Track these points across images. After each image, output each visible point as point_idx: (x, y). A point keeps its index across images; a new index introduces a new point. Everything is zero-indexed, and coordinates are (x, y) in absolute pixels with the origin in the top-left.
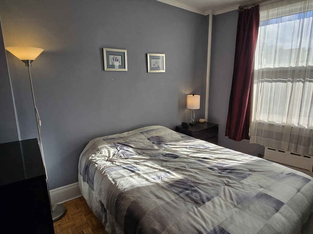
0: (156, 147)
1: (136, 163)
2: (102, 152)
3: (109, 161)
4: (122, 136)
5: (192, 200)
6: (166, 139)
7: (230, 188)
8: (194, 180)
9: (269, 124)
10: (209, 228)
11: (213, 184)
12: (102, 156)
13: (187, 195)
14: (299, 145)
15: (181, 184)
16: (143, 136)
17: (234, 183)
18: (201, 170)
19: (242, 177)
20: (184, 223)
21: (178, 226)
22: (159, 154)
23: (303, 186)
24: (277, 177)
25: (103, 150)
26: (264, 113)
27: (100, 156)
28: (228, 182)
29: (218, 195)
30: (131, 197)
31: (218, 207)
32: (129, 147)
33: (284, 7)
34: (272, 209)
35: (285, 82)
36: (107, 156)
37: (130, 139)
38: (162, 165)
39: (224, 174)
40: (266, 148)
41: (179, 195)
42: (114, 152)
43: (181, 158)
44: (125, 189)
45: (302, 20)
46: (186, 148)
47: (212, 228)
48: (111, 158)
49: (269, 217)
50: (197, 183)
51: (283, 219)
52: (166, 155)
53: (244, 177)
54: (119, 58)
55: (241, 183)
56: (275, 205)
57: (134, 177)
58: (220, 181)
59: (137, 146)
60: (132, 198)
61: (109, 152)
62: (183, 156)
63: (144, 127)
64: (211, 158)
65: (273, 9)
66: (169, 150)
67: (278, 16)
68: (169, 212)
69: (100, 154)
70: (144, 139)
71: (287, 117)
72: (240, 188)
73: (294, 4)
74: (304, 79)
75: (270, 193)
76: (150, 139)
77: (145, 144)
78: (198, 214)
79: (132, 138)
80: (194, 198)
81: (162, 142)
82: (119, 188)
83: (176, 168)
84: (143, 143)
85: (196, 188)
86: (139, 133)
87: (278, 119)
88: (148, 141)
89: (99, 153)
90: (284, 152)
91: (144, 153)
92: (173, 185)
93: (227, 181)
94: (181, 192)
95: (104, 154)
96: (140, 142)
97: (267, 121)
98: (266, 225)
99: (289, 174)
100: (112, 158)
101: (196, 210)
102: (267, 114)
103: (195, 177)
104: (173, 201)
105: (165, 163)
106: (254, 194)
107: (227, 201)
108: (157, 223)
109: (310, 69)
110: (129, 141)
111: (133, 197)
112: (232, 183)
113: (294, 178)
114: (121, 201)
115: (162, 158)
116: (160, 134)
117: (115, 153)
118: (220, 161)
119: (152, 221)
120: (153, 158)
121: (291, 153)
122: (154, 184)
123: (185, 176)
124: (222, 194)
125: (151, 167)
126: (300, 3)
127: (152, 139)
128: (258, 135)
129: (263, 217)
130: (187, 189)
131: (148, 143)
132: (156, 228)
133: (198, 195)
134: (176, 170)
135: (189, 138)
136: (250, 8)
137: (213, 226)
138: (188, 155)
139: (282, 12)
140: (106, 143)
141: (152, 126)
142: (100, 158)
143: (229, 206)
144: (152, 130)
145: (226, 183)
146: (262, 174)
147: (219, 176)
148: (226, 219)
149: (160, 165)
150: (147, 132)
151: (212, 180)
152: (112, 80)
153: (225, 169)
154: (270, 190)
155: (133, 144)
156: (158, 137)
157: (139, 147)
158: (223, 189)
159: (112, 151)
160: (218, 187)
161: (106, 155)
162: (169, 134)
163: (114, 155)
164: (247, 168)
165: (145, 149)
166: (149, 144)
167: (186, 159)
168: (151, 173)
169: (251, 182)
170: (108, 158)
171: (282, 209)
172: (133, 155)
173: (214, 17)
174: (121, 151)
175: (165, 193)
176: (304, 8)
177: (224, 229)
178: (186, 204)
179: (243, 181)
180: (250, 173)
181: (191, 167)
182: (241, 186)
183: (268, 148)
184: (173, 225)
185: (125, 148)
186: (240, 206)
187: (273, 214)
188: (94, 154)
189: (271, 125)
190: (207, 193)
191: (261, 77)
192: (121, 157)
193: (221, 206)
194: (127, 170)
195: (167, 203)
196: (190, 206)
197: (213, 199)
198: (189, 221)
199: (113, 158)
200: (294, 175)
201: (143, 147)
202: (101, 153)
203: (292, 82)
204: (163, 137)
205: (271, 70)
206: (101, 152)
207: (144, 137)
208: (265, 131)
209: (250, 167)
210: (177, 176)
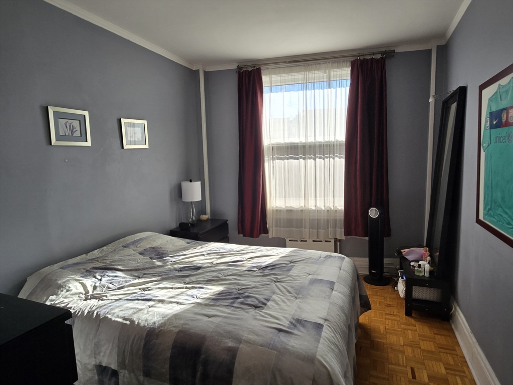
0: (158, 263)
1: (144, 290)
2: (69, 287)
3: (90, 299)
4: (93, 258)
5: (251, 307)
6: (166, 249)
7: (282, 284)
8: (239, 287)
9: (287, 210)
10: (285, 323)
11: (262, 285)
12: (72, 294)
13: (242, 303)
14: (319, 230)
15: (227, 296)
16: (130, 251)
17: (283, 278)
18: (240, 275)
19: (287, 270)
20: (258, 328)
21: (253, 333)
22: (170, 270)
23: (342, 264)
24: (317, 261)
25: (70, 285)
26: (280, 197)
27: (69, 296)
28: (277, 278)
29: (274, 293)
30: (172, 328)
31: (282, 304)
32: (115, 271)
33: (286, 75)
34: (329, 290)
35: (298, 159)
36: (82, 293)
37: (110, 259)
38: (184, 283)
39: (267, 272)
40: (287, 240)
41: (233, 306)
42: (92, 283)
43: (205, 268)
44: (155, 323)
45: (304, 91)
46: (204, 255)
47: (288, 323)
48: (91, 293)
49: (329, 297)
50: (244, 288)
51: (340, 295)
52: (181, 270)
53: (290, 270)
54: (76, 124)
55: (290, 276)
56: (328, 286)
57: (157, 305)
58: (268, 280)
59: (128, 267)
60: (174, 329)
61: (84, 286)
62: (205, 265)
63: (125, 237)
64: (242, 259)
65: (275, 76)
66: (180, 262)
67: (282, 84)
68: (235, 325)
69: (68, 293)
70: (134, 254)
71: (305, 200)
72: (291, 280)
73: (296, 74)
74: (315, 156)
75: (320, 277)
76: (143, 254)
77: (139, 261)
78: (266, 316)
79: (112, 257)
80: (252, 303)
81: (162, 254)
82: (142, 325)
83: (207, 281)
84: (135, 260)
85: (246, 294)
86: (120, 248)
87: (295, 203)
88: (142, 257)
89: (65, 291)
90: (306, 241)
91: (145, 274)
92: (217, 299)
93: (274, 278)
94: (233, 303)
95: (74, 291)
96: (130, 260)
97: (284, 207)
98: (330, 303)
99: (326, 257)
100: (93, 292)
101: (261, 313)
102: (284, 199)
103: (238, 284)
104: (229, 313)
105: (187, 280)
106: (307, 282)
107: (287, 295)
108: (228, 340)
109: (318, 144)
110: (111, 262)
111: (174, 327)
112: (281, 279)
113: (331, 259)
114: (154, 341)
115: (177, 274)
116: (155, 244)
117: (96, 285)
118: (255, 260)
119: (219, 340)
120: (166, 276)
121: (313, 241)
122: (193, 305)
123: (226, 286)
124: (277, 291)
125: (172, 288)
126: (301, 73)
127: (147, 253)
128: (276, 226)
129: (325, 298)
130: (238, 298)
131: (142, 260)
132: (230, 345)
133: (254, 300)
134: (209, 282)
135: (197, 243)
136: (250, 69)
137: (288, 320)
138: (212, 263)
139: (285, 79)
140: (71, 273)
141: (138, 234)
142: (71, 299)
143: (291, 300)
144: (141, 240)
145: (275, 280)
146: (304, 263)
147: (263, 276)
148: (296, 311)
149: (181, 283)
150: (134, 243)
151: (258, 281)
152: (65, 161)
153: (266, 267)
154: (318, 274)
155: (119, 265)
156: (154, 249)
157: (131, 267)
158: (275, 287)
159: (89, 282)
160: (270, 286)
161: (79, 291)
162: (167, 241)
163: (95, 288)
164: (286, 261)
165: (144, 269)
166: (146, 261)
167: (213, 268)
168: (178, 295)
169: (297, 272)
170: (85, 294)
171: (335, 287)
172: (130, 281)
173: (206, 73)
174: (104, 279)
175: (213, 309)
176: (306, 79)
177: (299, 319)
178: (247, 312)
179: (290, 274)
180: (292, 264)
181: (225, 274)
182: (292, 279)
183: (290, 240)
184: (249, 334)
185: (110, 273)
186: (301, 296)
187: (332, 293)
188: (53, 295)
189: (290, 211)
190: (262, 295)
191: (271, 154)
192: (109, 288)
193: (283, 301)
194: (137, 301)
195: (225, 317)
196: (252, 312)
197: (271, 298)
198: (262, 325)
199: (95, 292)
200: (331, 257)
201: (137, 266)
202: (68, 291)
203: (304, 159)
204: (161, 248)
205: (282, 145)
206: (67, 288)
207: (133, 252)
208: (284, 219)
209: (290, 259)
210: (216, 289)
